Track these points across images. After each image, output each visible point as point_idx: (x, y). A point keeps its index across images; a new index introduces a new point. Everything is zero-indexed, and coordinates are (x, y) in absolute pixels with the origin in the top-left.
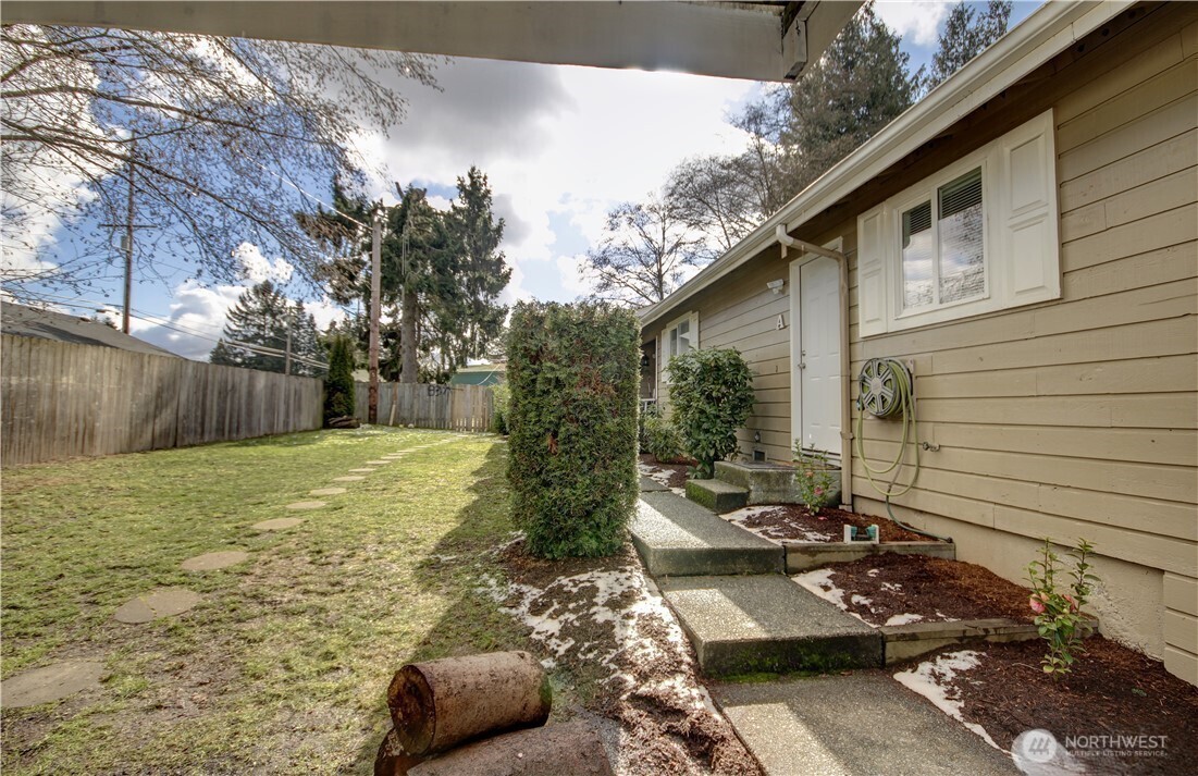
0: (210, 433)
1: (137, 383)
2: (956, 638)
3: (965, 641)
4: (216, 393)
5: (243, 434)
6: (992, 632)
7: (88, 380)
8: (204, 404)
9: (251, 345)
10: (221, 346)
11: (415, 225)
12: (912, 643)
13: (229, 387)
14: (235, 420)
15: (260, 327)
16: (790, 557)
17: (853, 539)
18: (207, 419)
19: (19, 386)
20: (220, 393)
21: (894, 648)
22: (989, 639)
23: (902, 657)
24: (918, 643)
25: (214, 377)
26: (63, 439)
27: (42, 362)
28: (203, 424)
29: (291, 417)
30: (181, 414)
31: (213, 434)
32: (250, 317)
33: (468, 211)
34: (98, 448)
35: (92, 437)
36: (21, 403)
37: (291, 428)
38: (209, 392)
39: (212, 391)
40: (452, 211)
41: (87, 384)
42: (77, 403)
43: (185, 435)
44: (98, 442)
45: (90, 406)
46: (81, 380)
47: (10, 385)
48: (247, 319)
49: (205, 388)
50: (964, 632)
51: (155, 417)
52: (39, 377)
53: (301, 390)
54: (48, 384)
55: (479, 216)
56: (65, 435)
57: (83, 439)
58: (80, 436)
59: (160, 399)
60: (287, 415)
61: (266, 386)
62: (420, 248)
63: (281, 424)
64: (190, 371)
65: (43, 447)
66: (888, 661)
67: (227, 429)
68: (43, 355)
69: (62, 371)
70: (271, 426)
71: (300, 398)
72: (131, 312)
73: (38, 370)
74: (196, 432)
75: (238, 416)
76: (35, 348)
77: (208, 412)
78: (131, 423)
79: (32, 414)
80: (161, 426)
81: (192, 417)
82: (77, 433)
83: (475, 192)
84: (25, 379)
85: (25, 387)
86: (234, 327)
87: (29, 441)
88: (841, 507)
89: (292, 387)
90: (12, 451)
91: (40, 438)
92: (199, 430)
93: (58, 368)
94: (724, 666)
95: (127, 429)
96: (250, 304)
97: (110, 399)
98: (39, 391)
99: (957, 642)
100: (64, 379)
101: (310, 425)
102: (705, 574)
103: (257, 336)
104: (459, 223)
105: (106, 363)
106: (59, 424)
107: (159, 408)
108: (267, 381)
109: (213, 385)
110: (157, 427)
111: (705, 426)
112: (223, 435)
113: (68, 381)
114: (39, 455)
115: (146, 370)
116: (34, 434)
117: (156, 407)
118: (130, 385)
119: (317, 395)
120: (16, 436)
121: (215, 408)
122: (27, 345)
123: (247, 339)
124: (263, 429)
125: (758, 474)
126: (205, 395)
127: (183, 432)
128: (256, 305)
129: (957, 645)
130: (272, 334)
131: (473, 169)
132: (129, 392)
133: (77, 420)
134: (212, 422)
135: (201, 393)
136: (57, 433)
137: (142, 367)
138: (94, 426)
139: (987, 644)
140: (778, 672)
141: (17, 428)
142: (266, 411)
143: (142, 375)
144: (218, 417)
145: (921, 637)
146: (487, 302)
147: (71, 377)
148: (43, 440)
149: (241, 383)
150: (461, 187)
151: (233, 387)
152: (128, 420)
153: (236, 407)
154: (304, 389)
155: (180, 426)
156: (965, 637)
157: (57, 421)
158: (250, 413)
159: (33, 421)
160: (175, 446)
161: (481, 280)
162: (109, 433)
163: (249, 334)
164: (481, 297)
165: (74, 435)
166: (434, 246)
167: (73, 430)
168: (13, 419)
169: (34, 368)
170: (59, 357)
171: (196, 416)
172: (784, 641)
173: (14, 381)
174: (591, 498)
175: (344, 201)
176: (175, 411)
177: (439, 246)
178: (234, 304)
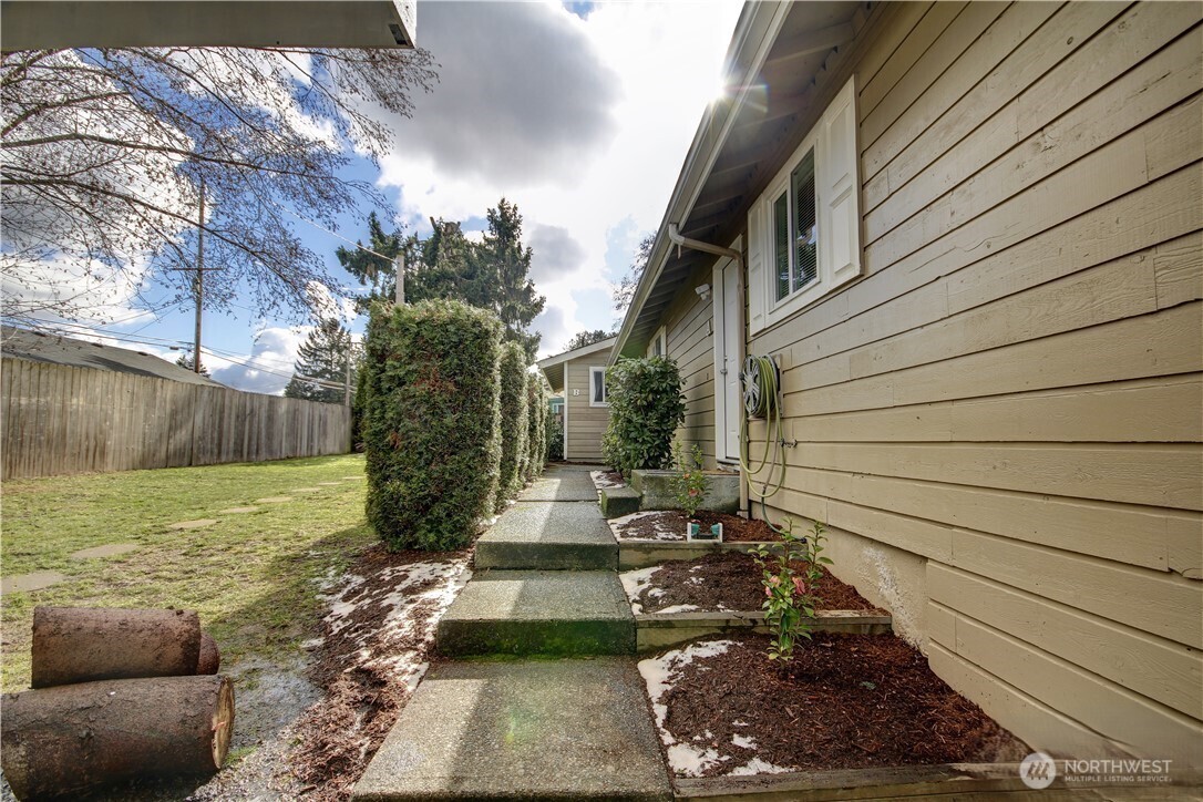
0: (228, 453)
1: (150, 405)
2: (718, 628)
3: (729, 631)
4: (233, 417)
5: (263, 455)
6: (761, 623)
7: (99, 402)
8: (220, 426)
9: (320, 380)
10: (294, 382)
11: (449, 258)
12: (667, 631)
13: (248, 412)
14: (254, 442)
15: (327, 362)
16: (623, 554)
17: (693, 537)
18: (224, 441)
19: (29, 405)
20: (238, 417)
21: (646, 635)
22: (757, 630)
23: (655, 644)
24: (673, 630)
25: (231, 402)
26: (74, 455)
27: (51, 384)
28: (220, 445)
29: (316, 441)
30: (196, 435)
31: (231, 455)
32: (318, 353)
33: (498, 241)
34: (110, 465)
35: (103, 454)
36: (31, 421)
37: (315, 452)
38: (226, 415)
39: (230, 414)
40: (483, 241)
41: (98, 405)
42: (88, 423)
43: (201, 455)
44: (109, 459)
45: (101, 426)
46: (92, 402)
47: (20, 405)
48: (316, 355)
49: (222, 412)
50: (728, 621)
51: (169, 438)
52: (49, 398)
53: (326, 417)
54: (58, 405)
55: (508, 247)
56: (76, 451)
57: (94, 455)
58: (91, 454)
59: (175, 422)
60: (310, 439)
61: (288, 412)
62: (451, 279)
63: (304, 448)
64: (206, 395)
65: (53, 462)
66: (639, 648)
67: (245, 451)
68: (52, 378)
69: (72, 393)
70: (294, 449)
71: (325, 423)
72: (202, 349)
73: (48, 392)
74: (212, 452)
75: (258, 439)
76: (44, 372)
77: (225, 434)
78: (144, 443)
79: (41, 432)
80: (175, 446)
81: (208, 439)
82: (88, 450)
83: (505, 224)
84: (34, 400)
85: (34, 407)
86: (304, 363)
87: (39, 456)
88: (738, 513)
89: (317, 413)
90: (22, 465)
91: (50, 453)
92: (216, 451)
93: (68, 390)
94: (460, 645)
95: (140, 448)
96: (318, 340)
97: (122, 419)
98: (49, 411)
99: (719, 631)
100: (75, 401)
101: (337, 450)
102: (531, 568)
103: (325, 371)
104: (490, 253)
105: (117, 386)
106: (69, 441)
107: (173, 428)
108: (288, 406)
109: (231, 408)
110: (171, 447)
111: (633, 435)
112: (242, 456)
113: (78, 402)
114: (49, 469)
115: (158, 394)
116: (44, 449)
117: (170, 428)
118: (142, 407)
119: (345, 421)
120: (26, 452)
121: (233, 431)
122: (36, 369)
123: (316, 375)
124: (285, 451)
125: (652, 479)
126: (221, 419)
127: (199, 452)
128: (323, 341)
129: (719, 635)
130: (338, 369)
131: (503, 201)
132: (142, 413)
133: (87, 437)
134: (230, 443)
135: (217, 417)
136: (68, 450)
137: (155, 390)
138: (104, 444)
139: (752, 634)
140: (518, 654)
141: (26, 443)
142: (288, 435)
143: (155, 398)
144: (236, 439)
145: (676, 625)
146: (518, 330)
147: (81, 399)
148: (53, 455)
149: (260, 408)
150: (491, 218)
151: (252, 411)
152: (141, 440)
153: (255, 430)
154: (329, 415)
155: (195, 447)
156: (730, 627)
157: (67, 439)
158: (270, 437)
159: (42, 438)
160: (190, 465)
161: (513, 308)
162: (120, 451)
163: (318, 369)
164: (514, 327)
165: (84, 452)
166: (464, 277)
167: (84, 448)
168: (22, 436)
169: (43, 389)
170: (68, 380)
171: (212, 438)
172: (525, 623)
173: (24, 401)
174: (426, 492)
175: (382, 238)
176: (190, 432)
177: (470, 277)
178: (304, 340)
